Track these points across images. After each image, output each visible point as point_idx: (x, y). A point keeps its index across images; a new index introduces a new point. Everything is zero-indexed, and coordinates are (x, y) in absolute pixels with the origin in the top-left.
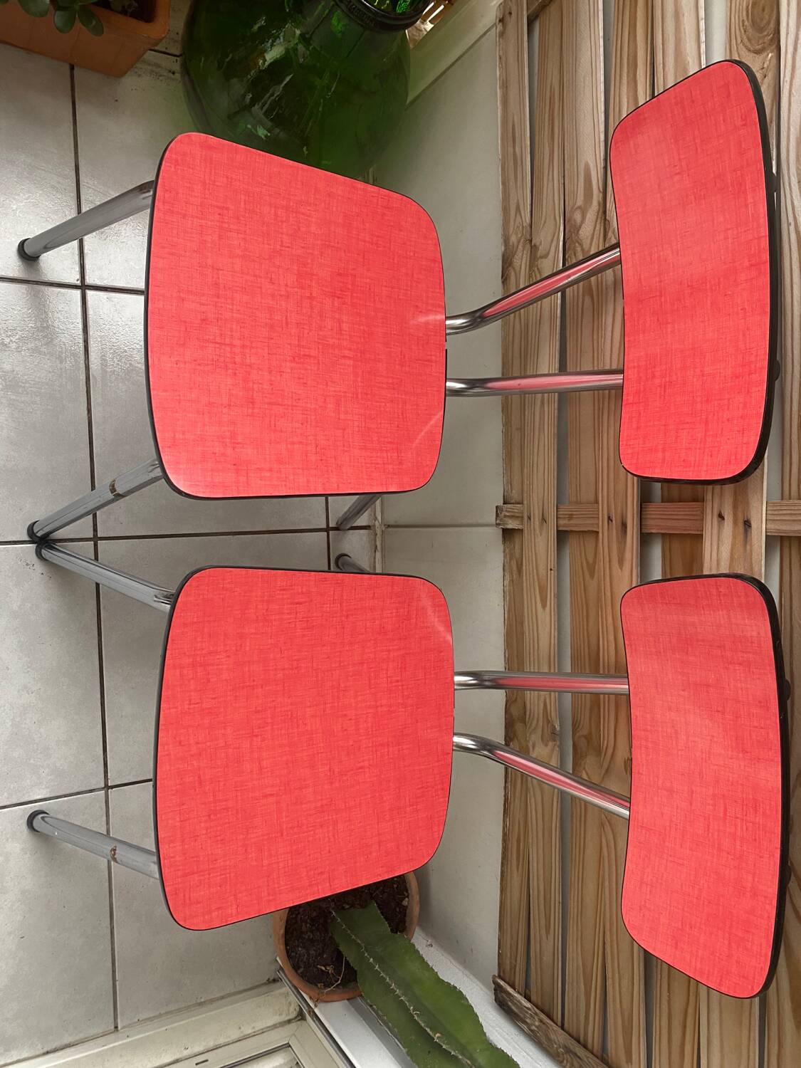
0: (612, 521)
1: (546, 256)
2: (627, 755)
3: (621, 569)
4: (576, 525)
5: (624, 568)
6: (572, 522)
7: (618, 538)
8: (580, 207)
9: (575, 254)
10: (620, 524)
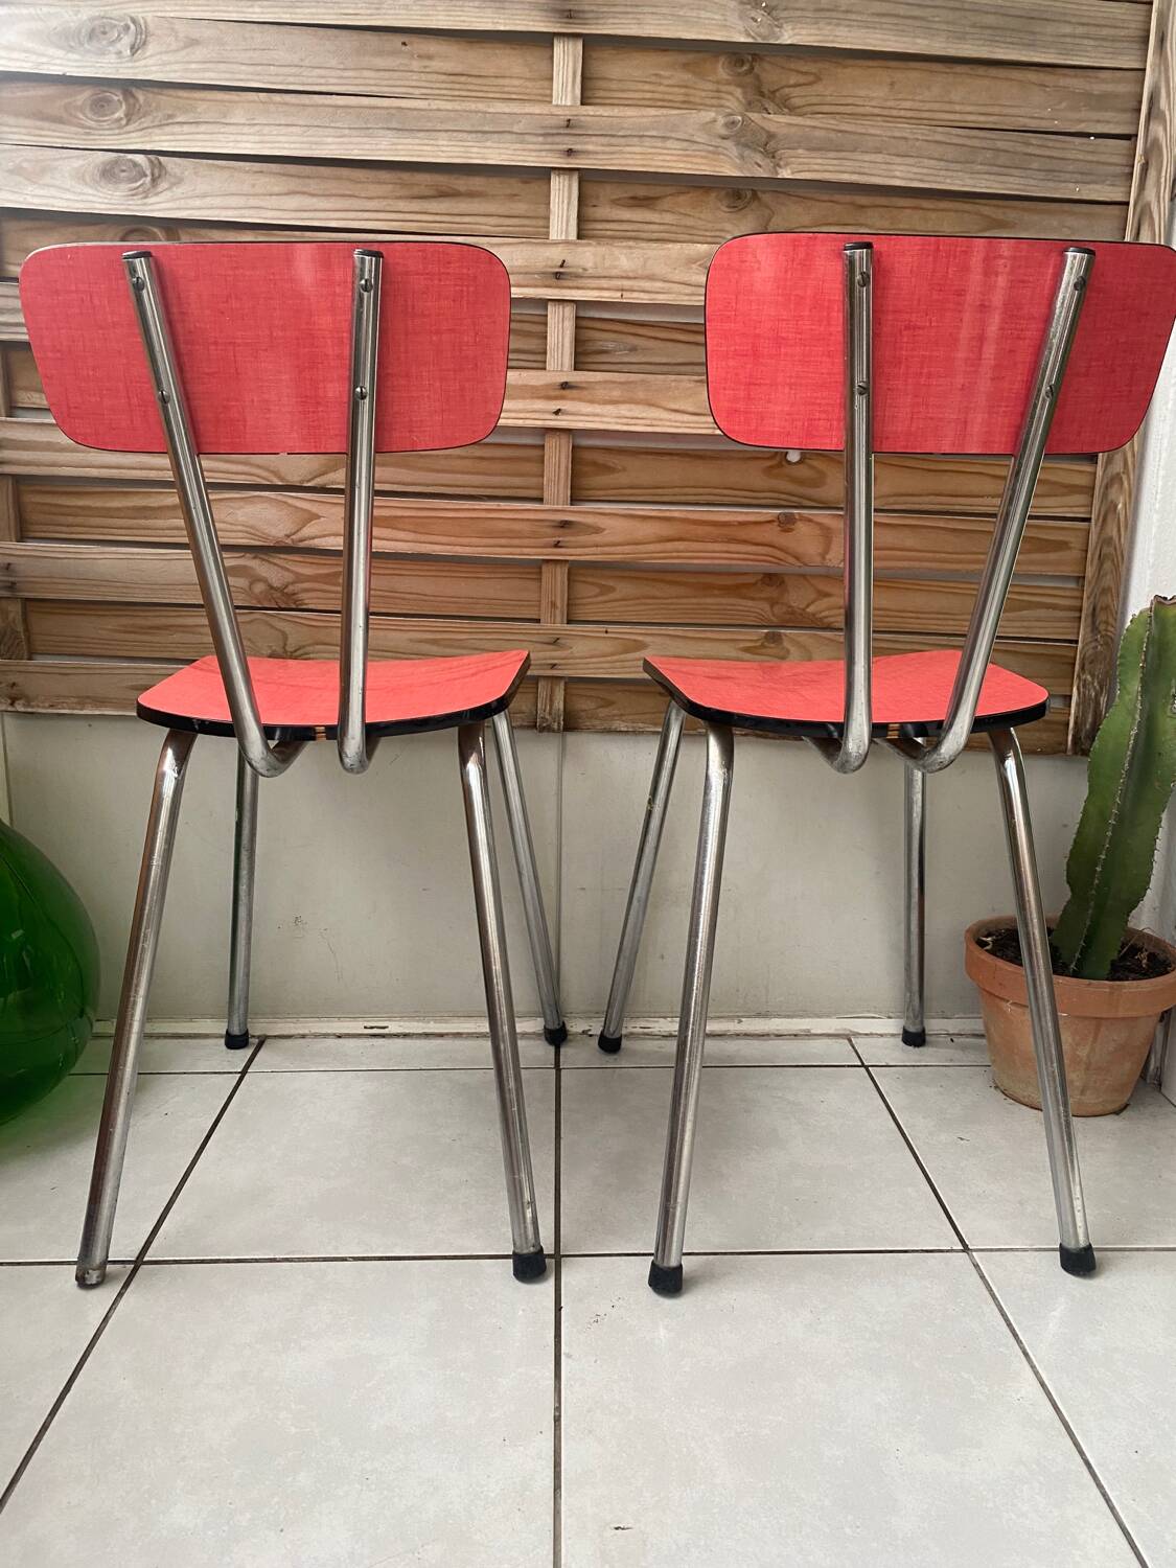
0: (559, 542)
1: (285, 637)
2: (775, 528)
3: (604, 530)
4: (562, 600)
5: (603, 526)
6: (559, 604)
7: (572, 535)
8: (251, 584)
9: (294, 594)
10: (560, 531)
